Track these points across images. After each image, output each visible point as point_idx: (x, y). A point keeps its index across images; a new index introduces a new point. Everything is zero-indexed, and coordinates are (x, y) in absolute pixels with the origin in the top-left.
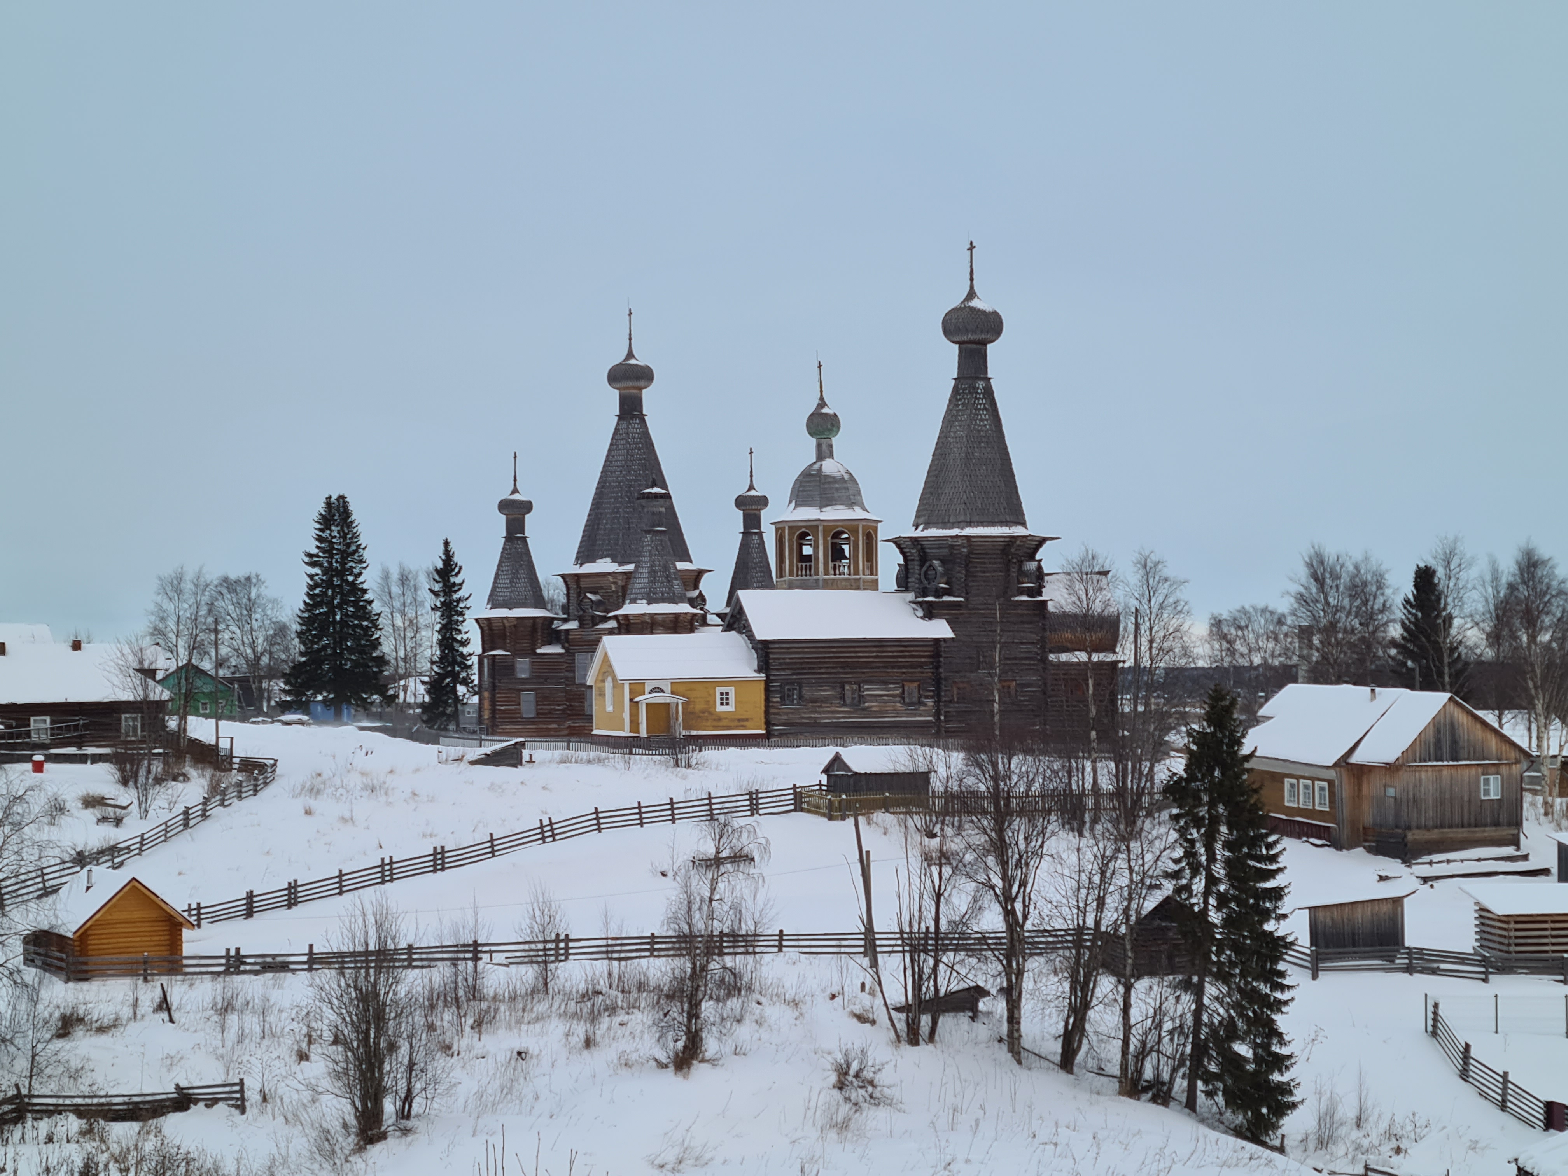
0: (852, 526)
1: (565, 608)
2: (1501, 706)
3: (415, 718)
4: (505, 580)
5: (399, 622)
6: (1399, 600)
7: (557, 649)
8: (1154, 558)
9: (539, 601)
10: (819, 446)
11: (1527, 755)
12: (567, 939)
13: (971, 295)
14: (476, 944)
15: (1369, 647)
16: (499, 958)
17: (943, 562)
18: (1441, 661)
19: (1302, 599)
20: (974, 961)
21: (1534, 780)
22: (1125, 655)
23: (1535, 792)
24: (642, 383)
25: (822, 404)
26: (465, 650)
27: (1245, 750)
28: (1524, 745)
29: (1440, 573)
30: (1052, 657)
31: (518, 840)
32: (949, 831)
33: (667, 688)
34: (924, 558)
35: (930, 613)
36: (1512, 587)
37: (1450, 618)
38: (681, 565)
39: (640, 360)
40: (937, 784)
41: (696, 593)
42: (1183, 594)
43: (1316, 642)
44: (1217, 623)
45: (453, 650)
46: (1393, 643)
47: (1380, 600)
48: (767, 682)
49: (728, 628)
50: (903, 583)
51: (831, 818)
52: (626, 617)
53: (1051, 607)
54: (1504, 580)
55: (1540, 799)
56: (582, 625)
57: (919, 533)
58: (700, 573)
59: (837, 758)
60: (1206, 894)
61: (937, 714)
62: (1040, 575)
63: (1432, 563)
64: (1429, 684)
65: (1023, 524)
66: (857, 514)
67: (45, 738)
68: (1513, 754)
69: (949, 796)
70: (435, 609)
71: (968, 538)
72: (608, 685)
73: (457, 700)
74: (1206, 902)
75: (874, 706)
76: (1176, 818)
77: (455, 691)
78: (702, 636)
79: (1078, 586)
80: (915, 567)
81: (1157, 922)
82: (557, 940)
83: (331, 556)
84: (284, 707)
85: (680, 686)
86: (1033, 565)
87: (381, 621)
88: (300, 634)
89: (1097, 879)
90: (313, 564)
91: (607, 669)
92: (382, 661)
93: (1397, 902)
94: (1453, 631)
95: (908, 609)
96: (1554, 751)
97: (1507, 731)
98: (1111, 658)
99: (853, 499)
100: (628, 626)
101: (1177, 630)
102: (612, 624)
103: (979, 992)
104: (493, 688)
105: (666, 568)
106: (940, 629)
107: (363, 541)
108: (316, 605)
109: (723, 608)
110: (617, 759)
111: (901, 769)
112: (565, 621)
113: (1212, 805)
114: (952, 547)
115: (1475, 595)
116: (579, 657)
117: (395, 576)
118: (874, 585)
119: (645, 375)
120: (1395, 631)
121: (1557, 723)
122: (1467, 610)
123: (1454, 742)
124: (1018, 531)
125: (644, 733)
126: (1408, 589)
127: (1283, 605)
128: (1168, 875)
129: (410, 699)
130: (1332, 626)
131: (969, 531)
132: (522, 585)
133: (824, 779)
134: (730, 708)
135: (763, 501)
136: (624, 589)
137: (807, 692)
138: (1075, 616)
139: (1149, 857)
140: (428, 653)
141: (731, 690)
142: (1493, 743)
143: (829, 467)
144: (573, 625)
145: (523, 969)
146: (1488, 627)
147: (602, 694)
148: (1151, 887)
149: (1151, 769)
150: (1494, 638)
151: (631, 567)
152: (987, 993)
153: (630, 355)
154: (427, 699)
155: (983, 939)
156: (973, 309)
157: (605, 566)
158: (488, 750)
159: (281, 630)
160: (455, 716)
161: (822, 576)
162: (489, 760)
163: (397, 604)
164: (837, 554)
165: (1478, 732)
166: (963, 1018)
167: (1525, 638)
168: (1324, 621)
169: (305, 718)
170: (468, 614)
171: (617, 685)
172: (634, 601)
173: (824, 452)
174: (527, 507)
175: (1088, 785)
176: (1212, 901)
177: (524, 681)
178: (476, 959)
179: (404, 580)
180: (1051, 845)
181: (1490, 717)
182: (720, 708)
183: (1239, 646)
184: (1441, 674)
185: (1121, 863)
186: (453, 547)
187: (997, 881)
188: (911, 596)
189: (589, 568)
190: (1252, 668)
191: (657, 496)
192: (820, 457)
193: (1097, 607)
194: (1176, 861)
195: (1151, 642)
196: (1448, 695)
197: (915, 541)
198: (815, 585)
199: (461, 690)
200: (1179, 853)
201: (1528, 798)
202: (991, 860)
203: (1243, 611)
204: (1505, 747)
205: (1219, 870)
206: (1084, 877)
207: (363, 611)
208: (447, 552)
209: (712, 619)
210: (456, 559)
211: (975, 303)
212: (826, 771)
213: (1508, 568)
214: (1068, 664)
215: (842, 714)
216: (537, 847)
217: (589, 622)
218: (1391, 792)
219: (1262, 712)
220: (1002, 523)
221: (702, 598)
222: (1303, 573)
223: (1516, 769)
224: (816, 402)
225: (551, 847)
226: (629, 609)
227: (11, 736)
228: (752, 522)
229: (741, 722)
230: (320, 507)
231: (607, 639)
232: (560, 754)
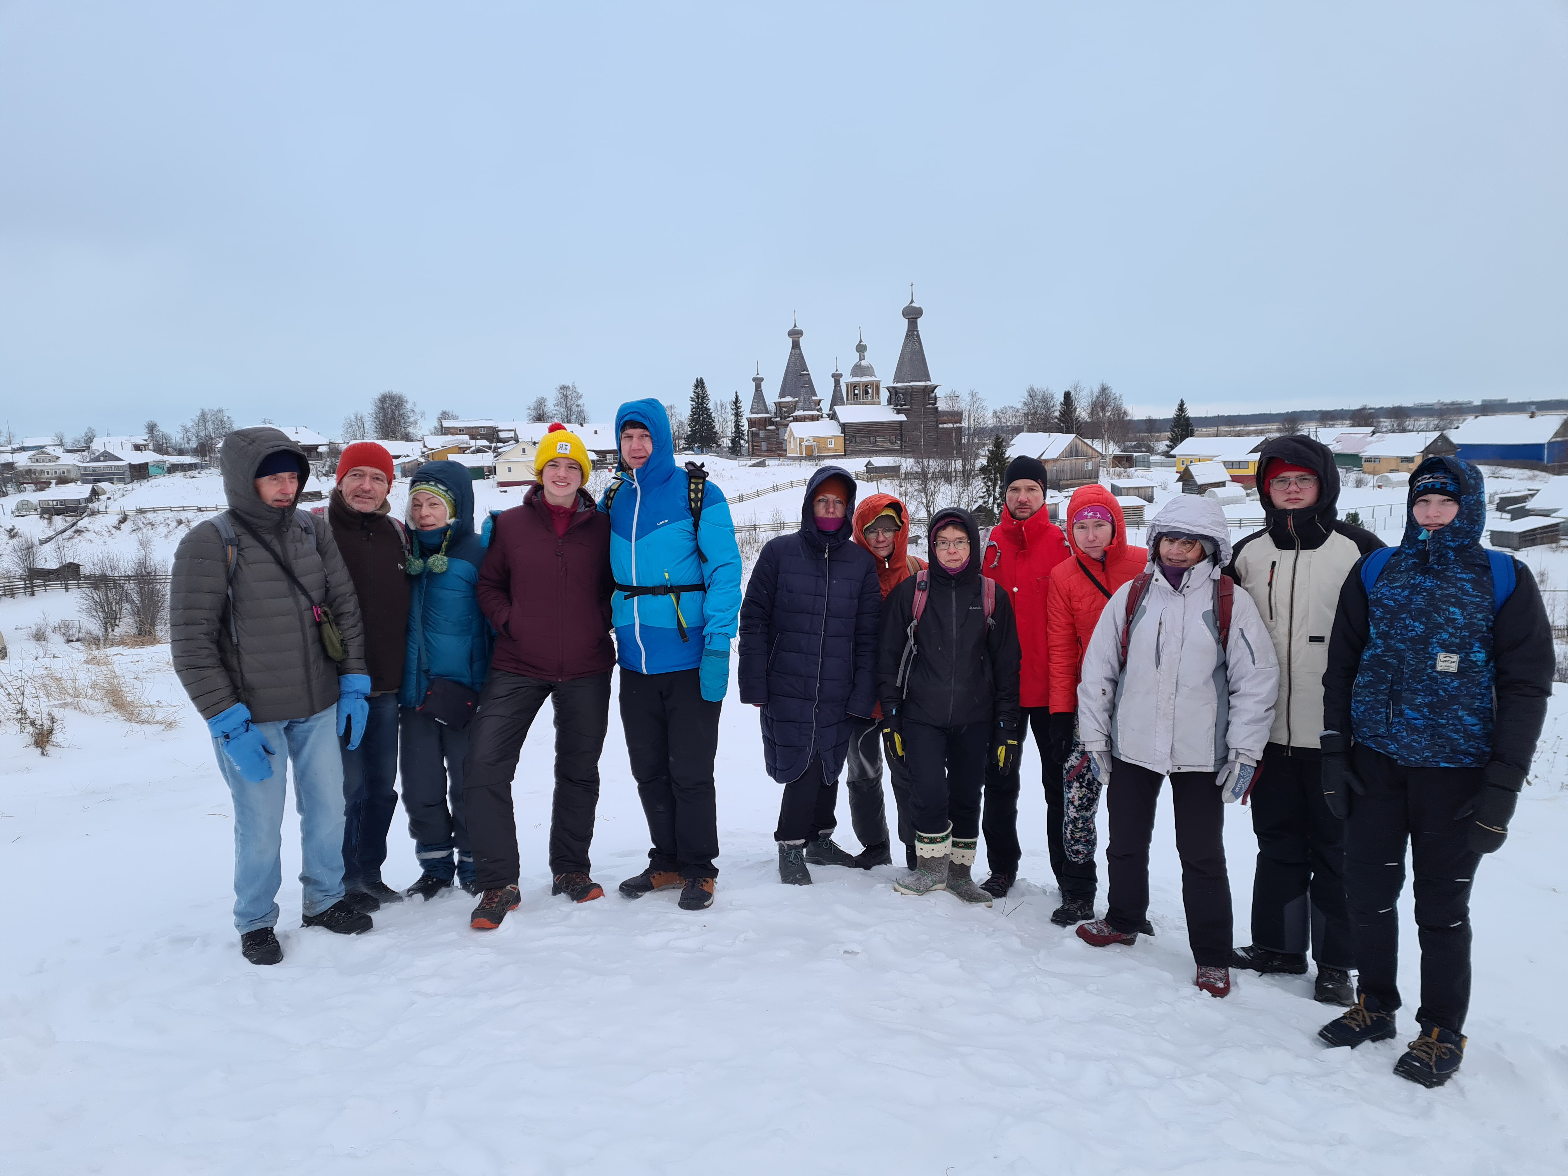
0: (872, 383)
1: (776, 414)
2: (1093, 438)
3: (726, 452)
4: (755, 405)
5: (720, 420)
6: (1059, 403)
7: (773, 427)
8: (975, 391)
9: (767, 412)
10: (860, 356)
11: (1101, 454)
12: (784, 523)
13: (912, 302)
14: (755, 525)
15: (1048, 419)
16: (763, 529)
17: (903, 395)
18: (1073, 423)
19: (1025, 404)
21: (1103, 463)
22: (965, 424)
23: (1104, 467)
24: (799, 336)
25: (861, 341)
26: (742, 428)
28: (1100, 451)
29: (1073, 393)
30: (940, 426)
31: (766, 491)
32: (909, 485)
33: (812, 440)
34: (896, 394)
35: (899, 412)
36: (1097, 397)
37: (1076, 408)
38: (814, 398)
39: (799, 328)
40: (903, 470)
41: (818, 407)
42: (985, 403)
43: (1030, 418)
44: (995, 412)
45: (738, 428)
46: (1056, 418)
47: (1052, 403)
48: (845, 436)
49: (832, 419)
50: (890, 402)
51: (868, 482)
52: (796, 416)
53: (940, 409)
54: (1095, 395)
55: (1105, 469)
56: (781, 419)
57: (895, 385)
58: (820, 401)
59: (869, 462)
60: (994, 503)
61: (902, 446)
62: (936, 398)
63: (1070, 390)
64: (1068, 432)
65: (930, 381)
66: (873, 379)
68: (1097, 454)
69: (907, 474)
70: (732, 414)
71: (911, 386)
72: (792, 439)
73: (741, 446)
74: (993, 506)
75: (880, 444)
76: (984, 479)
77: (739, 442)
78: (822, 422)
79: (949, 401)
80: (893, 396)
82: (781, 523)
83: (698, 398)
84: (685, 449)
85: (815, 439)
86: (933, 395)
87: (716, 420)
88: (689, 425)
89: (957, 499)
90: (693, 401)
91: (792, 434)
92: (716, 433)
93: (1057, 504)
94: (1077, 413)
95: (892, 410)
96: (1111, 453)
97: (1094, 446)
98: (960, 425)
99: (872, 374)
100: (797, 419)
101: (984, 415)
102: (791, 418)
103: (919, 537)
104: (753, 442)
105: (809, 399)
106: (902, 417)
107: (708, 393)
108: (694, 415)
109: (828, 412)
110: (796, 463)
111: (891, 465)
112: (776, 418)
113: (995, 474)
114: (906, 389)
115: (1084, 400)
116: (781, 430)
117: (719, 404)
118: (879, 403)
119: (801, 333)
120: (1057, 414)
121: (1112, 443)
122: (1082, 406)
123: (1077, 451)
124: (928, 383)
125: (804, 455)
126: (1062, 399)
127: (1019, 406)
128: (980, 497)
129: (725, 445)
130: (1036, 413)
131: (912, 384)
132: (761, 406)
133: (865, 469)
134: (833, 446)
135: (841, 375)
136: (795, 406)
137: (858, 440)
138: (948, 412)
139: (974, 492)
140: (730, 430)
141: (833, 440)
142: (1090, 450)
143: (863, 363)
144: (778, 419)
146: (1089, 411)
147: (790, 442)
148: (975, 502)
149: (974, 462)
150: (1092, 414)
151: (797, 399)
153: (795, 326)
154: (730, 445)
155: (919, 520)
156: (912, 307)
157: (788, 399)
158: (753, 462)
159: (682, 423)
160: (740, 451)
161: (861, 400)
162: (755, 465)
163: (720, 413)
164: (867, 393)
165: (1085, 447)
167: (1101, 414)
168: (1033, 411)
169: (692, 452)
170: (744, 416)
171: (795, 439)
172: (798, 410)
173: (862, 358)
174: (762, 379)
175: (953, 469)
176: (995, 506)
177: (762, 438)
179: (722, 405)
180: (943, 489)
181: (1088, 441)
182: (829, 446)
183: (1002, 420)
184: (1072, 428)
185: (965, 494)
186: (738, 393)
187: (924, 501)
188: (892, 406)
189: (783, 400)
190: (1007, 426)
191: (805, 375)
192: (860, 360)
193: (956, 409)
194: (983, 493)
195: (974, 420)
196: (1075, 435)
197: (894, 388)
198: (860, 404)
199: (742, 442)
200: (984, 490)
201: (1101, 469)
202: (923, 494)
203: (1005, 407)
204: (1094, 452)
206: (953, 499)
207: (709, 416)
208: (736, 396)
209: (825, 416)
210: (740, 398)
211: (913, 305)
212: (866, 466)
213: (1096, 391)
214: (946, 428)
215: (869, 446)
216: (773, 493)
217: (783, 418)
219: (1012, 442)
220: (923, 381)
221: (821, 409)
222: (1026, 394)
223: (1097, 459)
224: (859, 340)
225: (777, 493)
226: (797, 413)
228: (837, 383)
229: (836, 450)
230: (695, 382)
231: (791, 424)
232: (777, 463)
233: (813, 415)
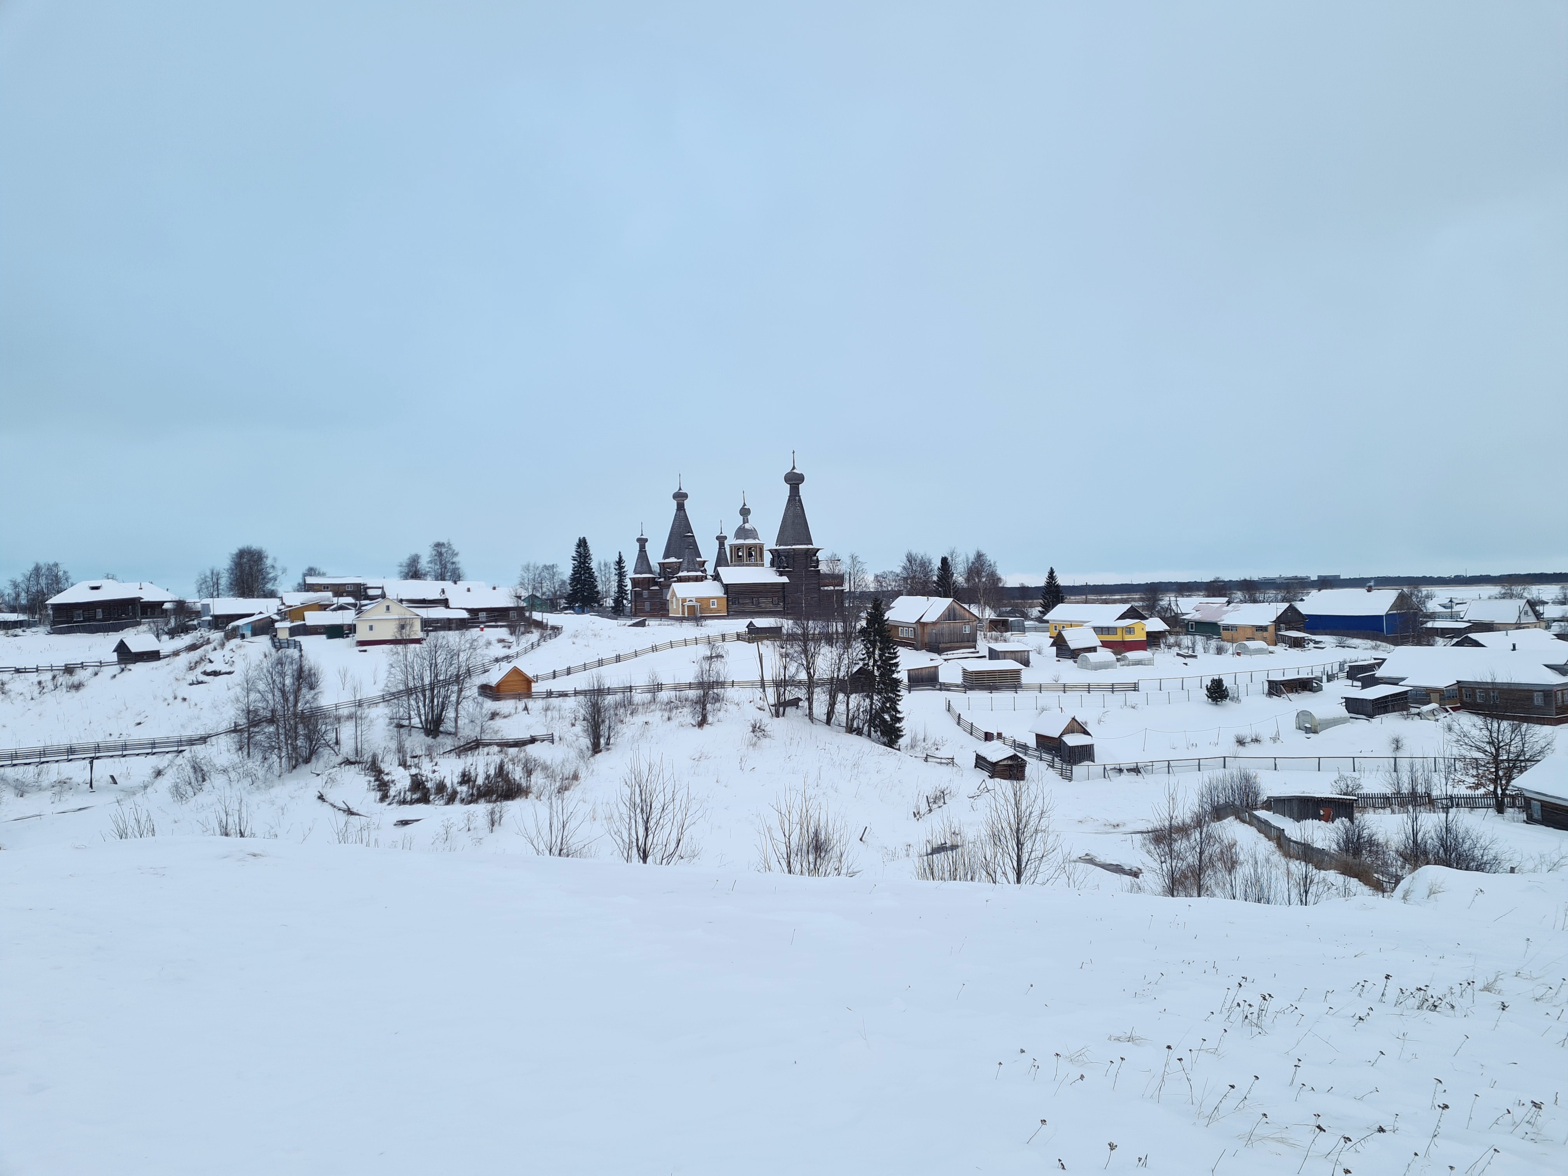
0: (755, 546)
1: (659, 574)
2: (970, 603)
3: (609, 612)
4: (639, 565)
5: (603, 579)
6: (936, 568)
7: (657, 588)
8: (855, 555)
9: (651, 572)
10: (744, 519)
11: (978, 618)
12: (661, 684)
13: (794, 468)
14: (631, 687)
15: (926, 583)
16: (638, 691)
17: (785, 557)
18: (950, 588)
19: (904, 568)
20: (797, 689)
21: (981, 627)
22: (846, 587)
23: (981, 631)
24: (684, 499)
25: (745, 505)
26: (626, 588)
27: (885, 618)
28: (977, 615)
29: (950, 559)
30: (822, 588)
31: (645, 652)
32: (788, 646)
33: (694, 600)
34: (779, 556)
35: (781, 574)
36: (973, 563)
37: (953, 573)
38: (698, 559)
39: (683, 491)
40: (784, 631)
41: (703, 569)
42: (865, 567)
43: (909, 581)
44: (876, 576)
45: (622, 588)
46: (934, 582)
47: (930, 568)
48: (727, 598)
49: (714, 580)
50: (772, 564)
51: (749, 643)
52: (680, 577)
53: (821, 572)
54: (970, 561)
55: (982, 633)
56: (665, 580)
57: (777, 548)
58: (705, 562)
59: (751, 622)
60: (873, 666)
61: (784, 608)
62: (818, 561)
63: (947, 556)
64: (946, 596)
65: (812, 544)
66: (757, 541)
67: (484, 620)
68: (974, 618)
69: (788, 635)
70: (616, 574)
71: (794, 549)
72: (674, 599)
73: (623, 605)
74: (873, 669)
75: (763, 605)
76: (863, 641)
77: (622, 602)
78: (705, 582)
79: (830, 564)
80: (776, 559)
81: (857, 676)
82: (658, 685)
83: (581, 557)
84: (566, 609)
85: (698, 600)
86: (815, 558)
87: (598, 579)
88: (570, 584)
89: (837, 661)
90: (575, 560)
91: (674, 594)
92: (598, 592)
93: (936, 667)
94: (954, 578)
95: (774, 573)
96: (987, 617)
97: (971, 611)
98: (841, 588)
99: (755, 537)
100: (681, 580)
101: (863, 578)
102: (675, 579)
103: (799, 699)
104: (636, 601)
105: (693, 560)
106: (785, 579)
107: (591, 552)
108: (575, 574)
109: (712, 573)
110: (677, 624)
111: (772, 626)
112: (659, 578)
113: (875, 636)
114: (788, 552)
115: (961, 566)
116: (664, 590)
117: (603, 564)
118: (763, 565)
119: (685, 496)
120: (935, 578)
121: (988, 608)
122: (958, 571)
123: (955, 614)
124: (810, 546)
125: (686, 615)
126: (939, 564)
127: (898, 570)
128: (860, 660)
129: (608, 605)
130: (914, 577)
131: (794, 547)
132: (645, 567)
133: (747, 630)
134: (715, 607)
135: (725, 538)
136: (679, 567)
137: (741, 601)
138: (829, 574)
139: (854, 654)
140: (613, 590)
141: (715, 600)
142: (967, 614)
143: (747, 526)
144: (662, 580)
145: (646, 694)
146: (965, 576)
147: (672, 603)
148: (855, 664)
149: (855, 624)
150: (968, 580)
151: (681, 560)
152: (802, 700)
153: (680, 489)
154: (613, 605)
155: (800, 682)
156: (794, 473)
157: (673, 560)
158: (634, 622)
159: (564, 582)
160: (623, 611)
161: (745, 562)
162: (634, 625)
163: (603, 573)
164: (750, 555)
165: (962, 611)
166: (794, 708)
167: (977, 580)
168: (911, 575)
169: (572, 612)
170: (627, 576)
171: (677, 599)
172: (682, 571)
173: (745, 521)
174: (646, 540)
175: (834, 631)
176: (875, 668)
177: (646, 599)
178: (631, 692)
179: (606, 565)
180: (822, 651)
181: (966, 606)
182: (712, 607)
183: (883, 584)
184: (950, 592)
185: (845, 656)
186: (622, 554)
187: (805, 663)
188: (775, 569)
189: (667, 561)
190: (888, 591)
191: (690, 536)
192: (744, 523)
193: (837, 571)
194: (863, 655)
195: (854, 582)
196: (952, 599)
197: (776, 550)
198: (743, 566)
199: (625, 602)
200: (864, 652)
201: (979, 632)
202: (803, 656)
203: (884, 572)
204: (971, 616)
205: (877, 657)
206: (833, 661)
207: (591, 575)
208: (620, 556)
209: (709, 577)
210: (623, 558)
211: (795, 471)
212: (747, 627)
213: (972, 558)
214: (827, 590)
215: (751, 608)
216: (652, 654)
217: (668, 578)
218: (934, 631)
219: (891, 606)
220: (805, 544)
221: (705, 570)
222: (905, 559)
223: (975, 623)
224: (743, 504)
225: (655, 653)
226: (681, 574)
227: (472, 619)
228: (722, 545)
229: (719, 611)
230: (577, 541)
231: (674, 584)
232: (657, 623)
233: (697, 576)
